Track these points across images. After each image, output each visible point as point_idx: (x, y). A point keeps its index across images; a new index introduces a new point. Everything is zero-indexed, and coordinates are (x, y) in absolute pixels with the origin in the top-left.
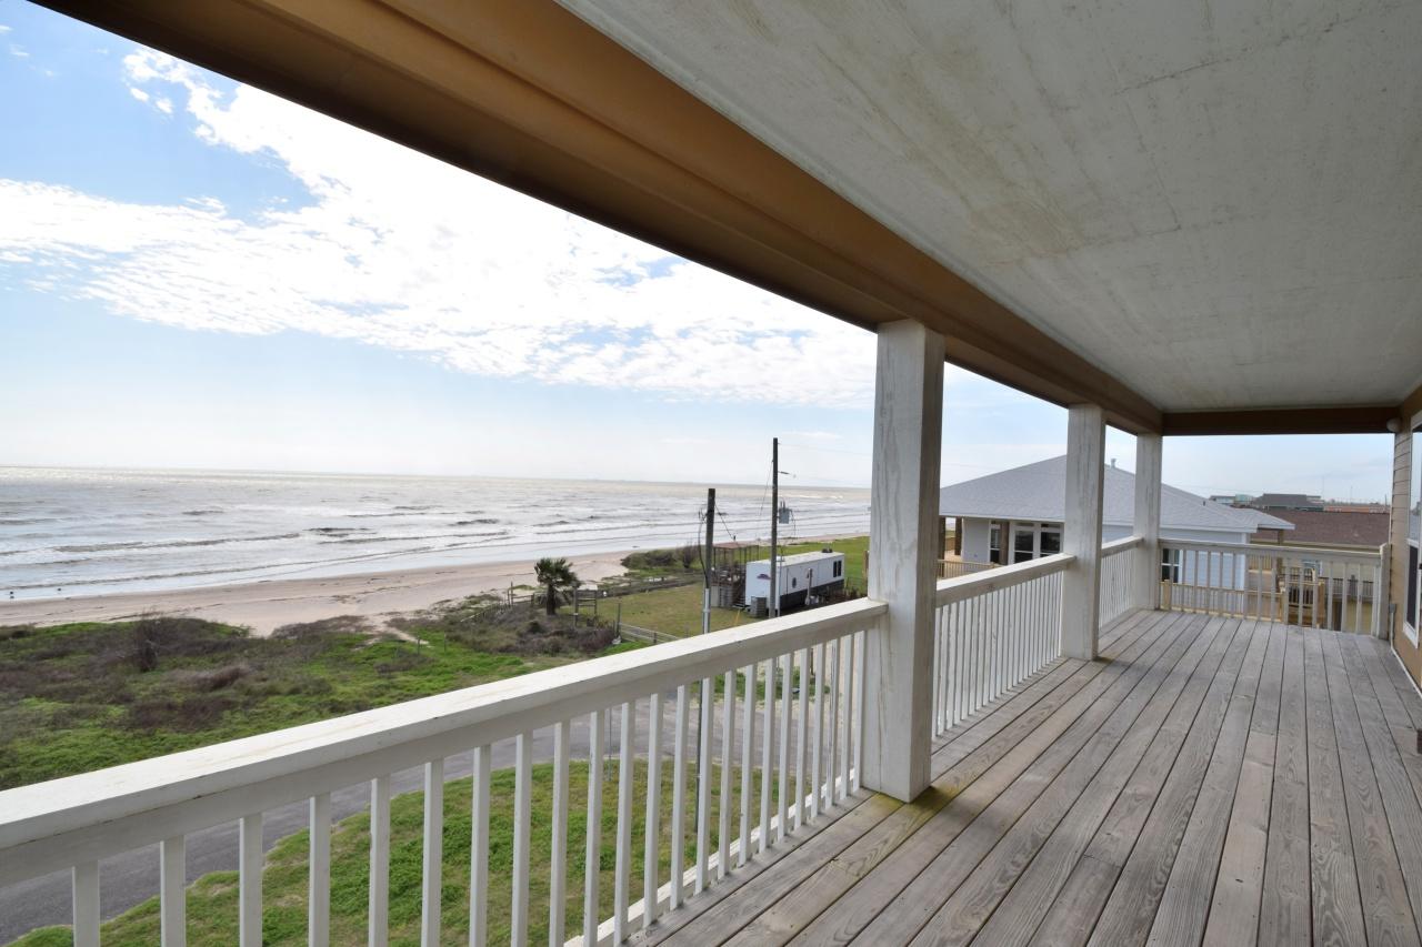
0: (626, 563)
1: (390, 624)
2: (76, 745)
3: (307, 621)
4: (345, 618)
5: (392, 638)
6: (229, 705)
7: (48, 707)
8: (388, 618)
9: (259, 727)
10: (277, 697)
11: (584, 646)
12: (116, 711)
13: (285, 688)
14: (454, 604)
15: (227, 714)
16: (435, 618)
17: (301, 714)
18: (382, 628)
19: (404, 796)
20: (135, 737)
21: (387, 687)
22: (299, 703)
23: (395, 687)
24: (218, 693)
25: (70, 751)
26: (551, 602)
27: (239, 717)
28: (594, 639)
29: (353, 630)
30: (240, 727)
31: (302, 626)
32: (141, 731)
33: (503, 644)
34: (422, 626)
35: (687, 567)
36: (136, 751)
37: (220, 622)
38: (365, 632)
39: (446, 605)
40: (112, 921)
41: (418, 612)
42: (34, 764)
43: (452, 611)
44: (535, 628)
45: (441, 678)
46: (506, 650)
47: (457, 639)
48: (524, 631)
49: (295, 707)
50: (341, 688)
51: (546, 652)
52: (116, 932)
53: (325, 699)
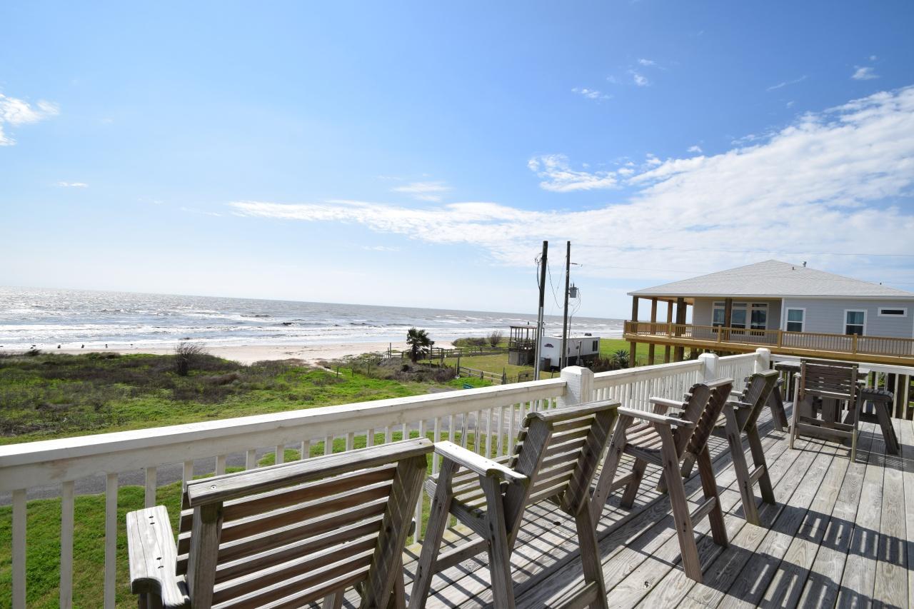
0: (455, 344)
1: (319, 364)
2: (144, 405)
3: (272, 360)
4: (293, 359)
5: (321, 370)
6: (231, 392)
7: (128, 388)
8: (317, 361)
9: (248, 405)
10: (257, 391)
11: (437, 378)
12: (166, 392)
13: (262, 386)
14: (354, 357)
15: (229, 396)
16: (344, 362)
17: (272, 400)
18: (315, 365)
19: (339, 439)
20: (177, 404)
21: (322, 391)
22: (271, 394)
23: (326, 392)
24: (224, 386)
25: (141, 408)
26: (414, 355)
27: (236, 399)
28: (443, 374)
29: (298, 365)
30: (236, 403)
31: (270, 362)
32: (181, 401)
33: (387, 375)
34: (338, 365)
35: (493, 346)
36: (178, 411)
37: (222, 357)
38: (304, 367)
39: (349, 357)
40: (167, 486)
41: (334, 359)
42: (121, 412)
43: (354, 360)
44: (406, 368)
45: (353, 388)
46: (389, 378)
47: (359, 372)
48: (399, 370)
49: (268, 396)
50: (294, 389)
51: (414, 380)
52: (170, 492)
53: (286, 393)
